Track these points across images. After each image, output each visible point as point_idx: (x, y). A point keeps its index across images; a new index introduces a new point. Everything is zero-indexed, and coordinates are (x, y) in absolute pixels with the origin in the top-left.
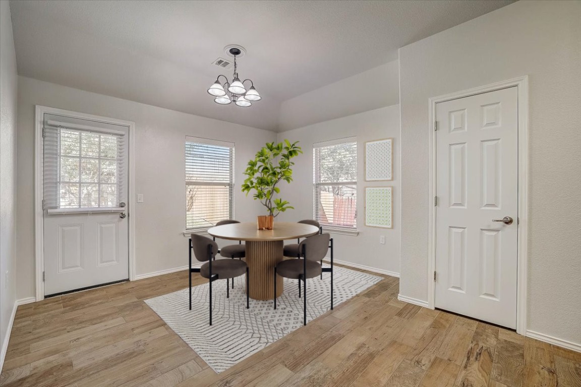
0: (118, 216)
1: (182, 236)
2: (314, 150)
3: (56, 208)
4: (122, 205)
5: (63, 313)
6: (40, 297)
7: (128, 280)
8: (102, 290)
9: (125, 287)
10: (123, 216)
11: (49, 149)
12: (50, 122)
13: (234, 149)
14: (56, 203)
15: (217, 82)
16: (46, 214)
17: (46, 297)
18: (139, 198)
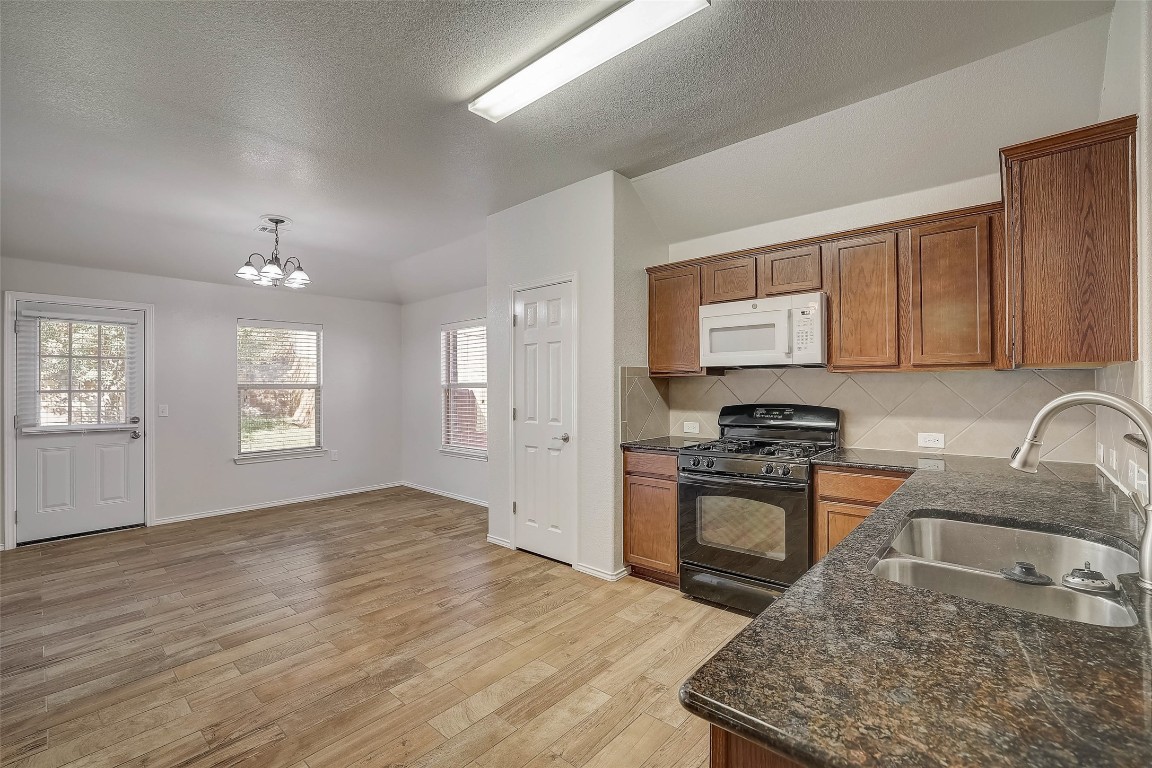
0: (128, 435)
1: (233, 463)
2: (443, 334)
3: (34, 426)
4: (135, 420)
5: (40, 560)
6: (11, 545)
7: (144, 524)
8: (102, 536)
9: (138, 532)
10: (135, 436)
11: (24, 348)
12: (24, 313)
13: (322, 334)
14: (34, 419)
15: (248, 264)
16: (19, 434)
17: (18, 545)
18: (160, 410)
